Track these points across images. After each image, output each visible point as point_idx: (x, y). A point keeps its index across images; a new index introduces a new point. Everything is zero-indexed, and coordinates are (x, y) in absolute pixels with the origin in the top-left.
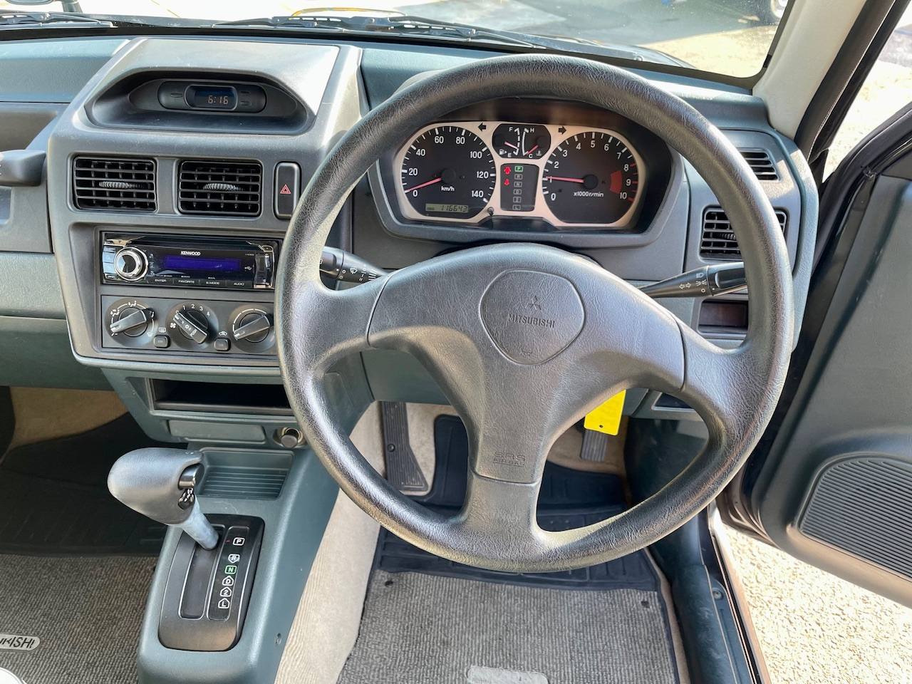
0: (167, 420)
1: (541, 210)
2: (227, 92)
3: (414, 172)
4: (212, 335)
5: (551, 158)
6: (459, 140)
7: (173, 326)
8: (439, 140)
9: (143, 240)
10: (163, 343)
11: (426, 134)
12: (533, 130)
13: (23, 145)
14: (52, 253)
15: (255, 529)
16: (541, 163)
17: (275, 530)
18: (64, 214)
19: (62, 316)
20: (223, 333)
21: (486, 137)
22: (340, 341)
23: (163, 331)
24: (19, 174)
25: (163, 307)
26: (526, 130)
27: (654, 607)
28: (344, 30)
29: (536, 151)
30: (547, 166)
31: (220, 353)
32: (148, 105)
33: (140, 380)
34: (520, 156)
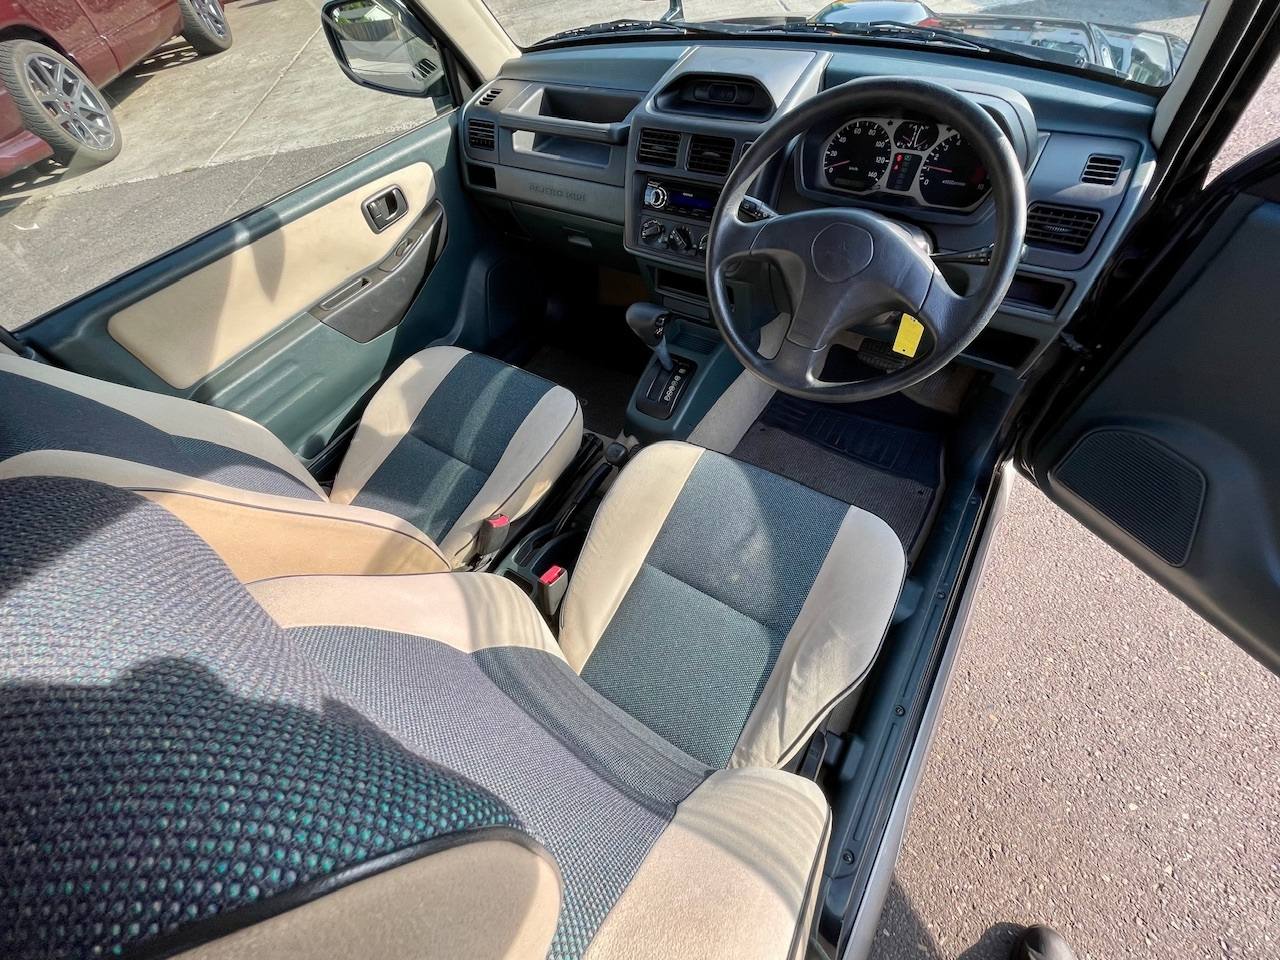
0: (663, 296)
1: (915, 191)
2: (732, 89)
3: (834, 154)
4: (689, 247)
5: (934, 151)
6: (871, 132)
7: (671, 237)
8: (857, 131)
9: (666, 183)
10: (665, 246)
11: (849, 127)
12: (927, 128)
13: (620, 119)
14: (623, 187)
15: (692, 369)
16: (925, 155)
17: (702, 372)
18: (631, 164)
19: (623, 224)
20: (695, 246)
21: (891, 131)
22: (737, 251)
23: (666, 240)
24: (616, 137)
25: (669, 225)
26: (922, 127)
27: (926, 497)
28: (835, 34)
29: (924, 144)
30: (930, 157)
31: (691, 257)
32: (688, 97)
33: (654, 268)
34: (912, 148)
